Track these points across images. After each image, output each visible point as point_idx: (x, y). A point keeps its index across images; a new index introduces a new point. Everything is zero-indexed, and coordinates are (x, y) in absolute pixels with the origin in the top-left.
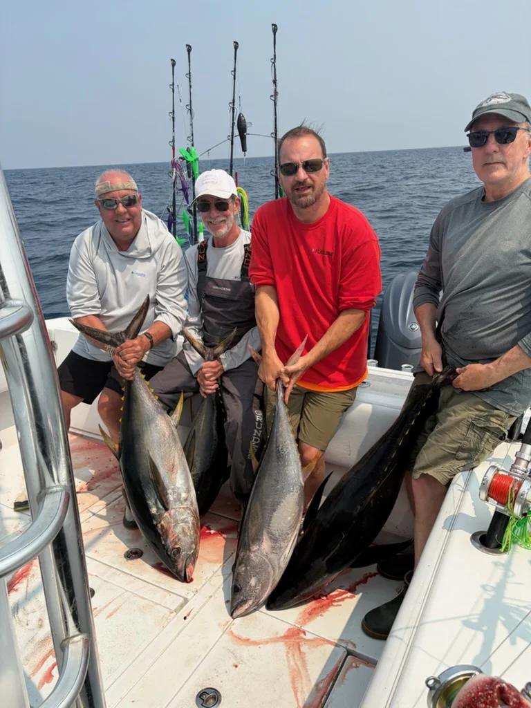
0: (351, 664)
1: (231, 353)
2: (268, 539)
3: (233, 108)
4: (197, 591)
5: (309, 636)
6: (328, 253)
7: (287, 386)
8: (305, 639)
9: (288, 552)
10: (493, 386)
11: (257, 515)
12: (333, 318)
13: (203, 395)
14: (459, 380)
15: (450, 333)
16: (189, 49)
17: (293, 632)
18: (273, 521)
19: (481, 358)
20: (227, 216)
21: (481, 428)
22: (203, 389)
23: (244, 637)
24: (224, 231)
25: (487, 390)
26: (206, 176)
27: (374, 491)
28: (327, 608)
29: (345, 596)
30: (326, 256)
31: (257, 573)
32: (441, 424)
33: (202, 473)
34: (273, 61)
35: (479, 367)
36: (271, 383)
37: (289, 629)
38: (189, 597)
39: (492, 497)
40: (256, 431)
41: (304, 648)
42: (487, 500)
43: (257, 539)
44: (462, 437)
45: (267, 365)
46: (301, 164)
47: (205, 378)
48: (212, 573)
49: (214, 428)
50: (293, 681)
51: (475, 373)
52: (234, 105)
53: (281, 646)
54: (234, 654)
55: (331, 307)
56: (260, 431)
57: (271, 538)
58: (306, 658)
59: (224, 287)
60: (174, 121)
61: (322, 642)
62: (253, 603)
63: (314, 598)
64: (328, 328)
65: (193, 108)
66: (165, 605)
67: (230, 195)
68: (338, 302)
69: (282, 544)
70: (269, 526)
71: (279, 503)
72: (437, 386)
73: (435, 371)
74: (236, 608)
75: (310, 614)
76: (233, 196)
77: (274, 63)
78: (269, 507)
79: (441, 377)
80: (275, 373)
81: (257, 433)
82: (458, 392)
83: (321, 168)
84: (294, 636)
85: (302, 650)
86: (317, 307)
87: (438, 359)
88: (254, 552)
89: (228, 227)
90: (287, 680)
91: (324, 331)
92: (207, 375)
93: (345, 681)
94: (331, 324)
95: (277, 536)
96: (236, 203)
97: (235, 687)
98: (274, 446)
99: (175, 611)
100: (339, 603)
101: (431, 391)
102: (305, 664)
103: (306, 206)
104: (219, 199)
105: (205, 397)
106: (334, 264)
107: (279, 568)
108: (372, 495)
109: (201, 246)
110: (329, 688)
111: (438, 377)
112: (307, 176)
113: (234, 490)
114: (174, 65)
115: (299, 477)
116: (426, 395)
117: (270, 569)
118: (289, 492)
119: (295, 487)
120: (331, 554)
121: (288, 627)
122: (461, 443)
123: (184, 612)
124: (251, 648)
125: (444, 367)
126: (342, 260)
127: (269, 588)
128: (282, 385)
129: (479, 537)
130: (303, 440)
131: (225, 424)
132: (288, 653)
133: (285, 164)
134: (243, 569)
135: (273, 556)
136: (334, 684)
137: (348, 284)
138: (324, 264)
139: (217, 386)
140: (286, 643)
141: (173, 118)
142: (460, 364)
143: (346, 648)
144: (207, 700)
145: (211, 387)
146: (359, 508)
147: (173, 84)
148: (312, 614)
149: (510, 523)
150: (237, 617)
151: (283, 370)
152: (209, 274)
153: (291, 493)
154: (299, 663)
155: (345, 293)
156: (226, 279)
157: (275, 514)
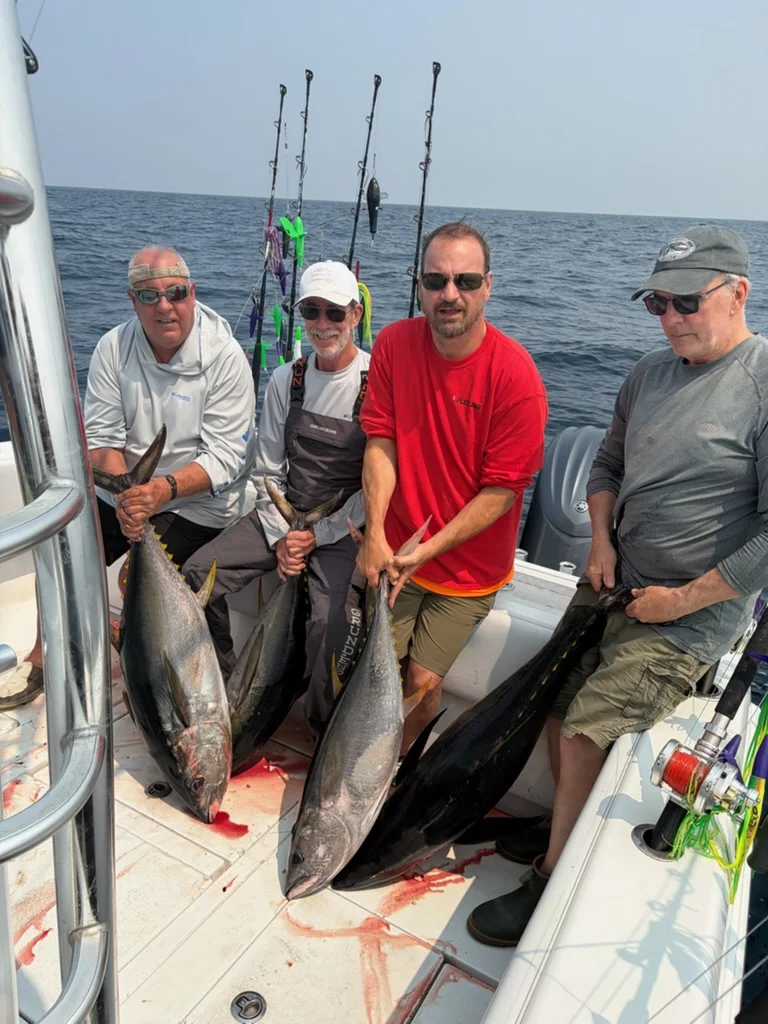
0: (448, 976)
1: (329, 522)
2: (347, 792)
3: (364, 170)
4: (244, 852)
5: (393, 932)
6: (474, 405)
7: (394, 583)
8: (387, 935)
9: (372, 814)
10: (680, 619)
11: (335, 759)
12: (471, 494)
13: (282, 576)
14: (634, 607)
15: (628, 538)
16: (310, 76)
17: (372, 924)
18: (357, 768)
19: (667, 577)
20: (340, 330)
21: (661, 677)
22: (283, 569)
23: (304, 923)
24: (334, 349)
25: (672, 624)
26: (318, 270)
27: (500, 743)
28: (423, 893)
29: (447, 878)
30: (472, 409)
31: (327, 839)
32: (607, 665)
33: (267, 687)
34: (429, 114)
35: (663, 591)
36: (372, 577)
37: (368, 919)
38: (232, 860)
39: (667, 782)
40: (350, 638)
41: (386, 948)
42: (660, 785)
43: (332, 792)
44: (633, 687)
45: (370, 550)
46: (452, 277)
47: (289, 553)
48: (267, 829)
49: (291, 624)
50: (367, 993)
51: (656, 599)
52: (365, 165)
53: (354, 943)
54: (288, 947)
55: (470, 478)
56: (356, 639)
57: (351, 792)
58: (387, 962)
59: (327, 427)
60: (275, 174)
61: (411, 941)
62: (319, 880)
63: (405, 878)
64: (463, 507)
65: (305, 162)
66: (197, 868)
67: (349, 301)
68: (479, 475)
69: (367, 802)
70: (350, 775)
71: (367, 745)
72: (603, 611)
73: (603, 586)
74: (294, 886)
75: (398, 900)
76: (353, 303)
77: (430, 117)
78: (351, 749)
79: (611, 598)
80: (380, 563)
81: (351, 641)
82: (631, 622)
83: (479, 287)
84: (374, 929)
85: (382, 949)
86: (450, 476)
87: (610, 570)
88: (326, 809)
89: (341, 346)
90: (358, 989)
91: (456, 510)
92: (292, 550)
93: (437, 999)
94: (467, 502)
95: (360, 790)
96: (356, 313)
97: (287, 994)
98: (368, 665)
99: (211, 877)
100: (441, 888)
101: (594, 616)
102: (385, 970)
103: (452, 336)
104: (332, 305)
105: (285, 580)
106: (480, 421)
107: (359, 834)
108: (498, 747)
109: (298, 365)
110: (415, 1007)
111: (606, 598)
112: (458, 295)
113: (308, 716)
114: (283, 93)
115: (397, 712)
116: (587, 620)
117: (346, 836)
118: (383, 730)
119: (391, 725)
120: (431, 822)
121: (367, 915)
122: (631, 695)
123: (223, 881)
124: (314, 941)
125: (616, 585)
126: (493, 417)
127: (343, 860)
128: (389, 581)
129: (642, 833)
130: (415, 658)
131: (307, 623)
132: (363, 952)
133: (431, 274)
134: (309, 832)
135: (352, 818)
136: (421, 1002)
137: (496, 452)
138: (467, 420)
139: (303, 566)
140: (361, 938)
141: (275, 170)
142: (639, 583)
143: (443, 953)
144: (247, 1009)
145: (295, 567)
146: (477, 763)
147: (280, 121)
148: (400, 900)
149: (686, 820)
150: (293, 898)
151: (391, 561)
152: (306, 406)
153: (386, 733)
154: (377, 968)
155: (491, 464)
156: (331, 416)
157: (360, 760)
